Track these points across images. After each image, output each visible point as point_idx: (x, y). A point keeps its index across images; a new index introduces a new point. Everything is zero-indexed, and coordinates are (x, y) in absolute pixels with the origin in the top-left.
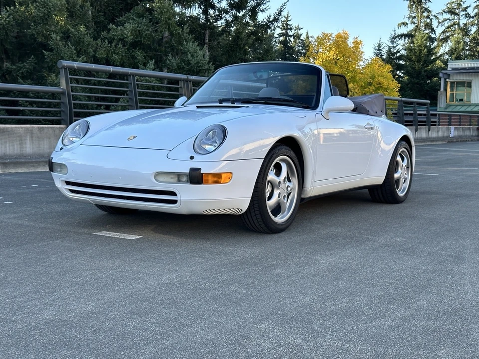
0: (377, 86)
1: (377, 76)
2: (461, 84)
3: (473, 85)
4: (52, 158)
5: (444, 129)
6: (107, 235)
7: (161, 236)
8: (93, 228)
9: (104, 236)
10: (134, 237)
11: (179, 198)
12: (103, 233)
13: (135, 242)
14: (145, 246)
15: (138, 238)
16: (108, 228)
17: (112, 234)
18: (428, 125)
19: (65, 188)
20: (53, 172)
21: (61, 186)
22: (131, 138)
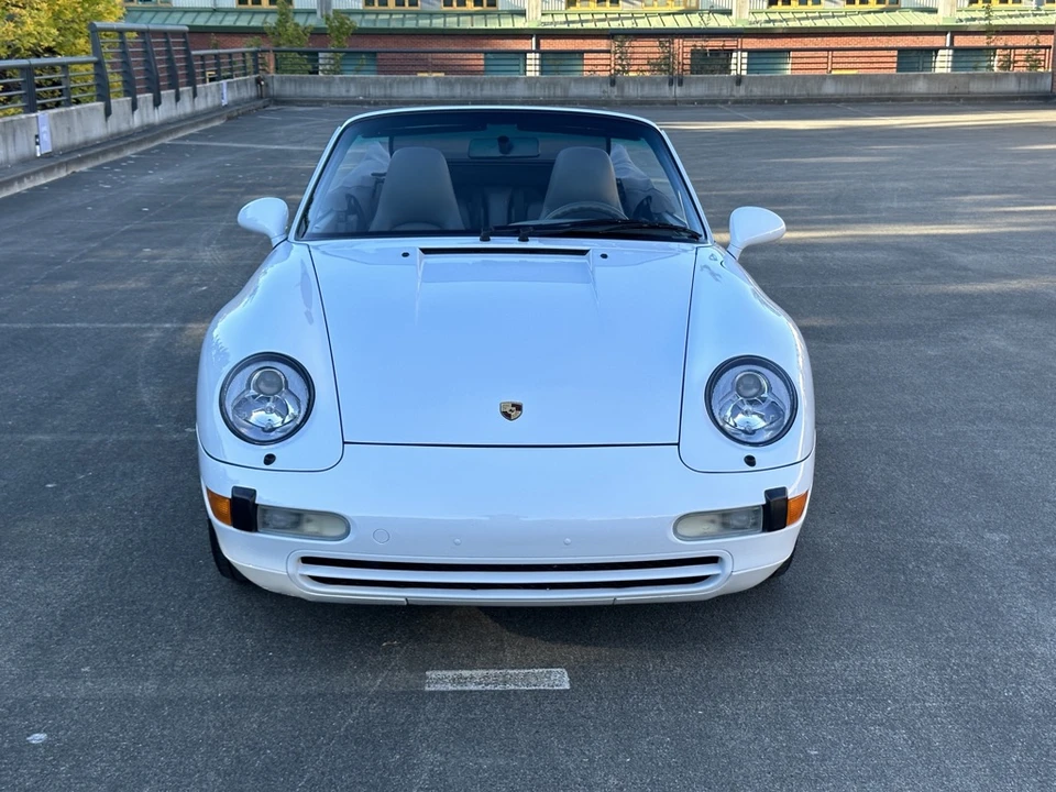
4: (253, 493)
5: (214, 89)
6: (472, 687)
7: (592, 652)
8: (363, 663)
9: (471, 691)
10: (552, 678)
11: (728, 569)
12: (441, 680)
13: (602, 698)
14: (658, 709)
15: (566, 678)
16: (399, 653)
17: (472, 677)
18: (192, 83)
19: (302, 575)
20: (256, 531)
21: (291, 570)
22: (512, 411)
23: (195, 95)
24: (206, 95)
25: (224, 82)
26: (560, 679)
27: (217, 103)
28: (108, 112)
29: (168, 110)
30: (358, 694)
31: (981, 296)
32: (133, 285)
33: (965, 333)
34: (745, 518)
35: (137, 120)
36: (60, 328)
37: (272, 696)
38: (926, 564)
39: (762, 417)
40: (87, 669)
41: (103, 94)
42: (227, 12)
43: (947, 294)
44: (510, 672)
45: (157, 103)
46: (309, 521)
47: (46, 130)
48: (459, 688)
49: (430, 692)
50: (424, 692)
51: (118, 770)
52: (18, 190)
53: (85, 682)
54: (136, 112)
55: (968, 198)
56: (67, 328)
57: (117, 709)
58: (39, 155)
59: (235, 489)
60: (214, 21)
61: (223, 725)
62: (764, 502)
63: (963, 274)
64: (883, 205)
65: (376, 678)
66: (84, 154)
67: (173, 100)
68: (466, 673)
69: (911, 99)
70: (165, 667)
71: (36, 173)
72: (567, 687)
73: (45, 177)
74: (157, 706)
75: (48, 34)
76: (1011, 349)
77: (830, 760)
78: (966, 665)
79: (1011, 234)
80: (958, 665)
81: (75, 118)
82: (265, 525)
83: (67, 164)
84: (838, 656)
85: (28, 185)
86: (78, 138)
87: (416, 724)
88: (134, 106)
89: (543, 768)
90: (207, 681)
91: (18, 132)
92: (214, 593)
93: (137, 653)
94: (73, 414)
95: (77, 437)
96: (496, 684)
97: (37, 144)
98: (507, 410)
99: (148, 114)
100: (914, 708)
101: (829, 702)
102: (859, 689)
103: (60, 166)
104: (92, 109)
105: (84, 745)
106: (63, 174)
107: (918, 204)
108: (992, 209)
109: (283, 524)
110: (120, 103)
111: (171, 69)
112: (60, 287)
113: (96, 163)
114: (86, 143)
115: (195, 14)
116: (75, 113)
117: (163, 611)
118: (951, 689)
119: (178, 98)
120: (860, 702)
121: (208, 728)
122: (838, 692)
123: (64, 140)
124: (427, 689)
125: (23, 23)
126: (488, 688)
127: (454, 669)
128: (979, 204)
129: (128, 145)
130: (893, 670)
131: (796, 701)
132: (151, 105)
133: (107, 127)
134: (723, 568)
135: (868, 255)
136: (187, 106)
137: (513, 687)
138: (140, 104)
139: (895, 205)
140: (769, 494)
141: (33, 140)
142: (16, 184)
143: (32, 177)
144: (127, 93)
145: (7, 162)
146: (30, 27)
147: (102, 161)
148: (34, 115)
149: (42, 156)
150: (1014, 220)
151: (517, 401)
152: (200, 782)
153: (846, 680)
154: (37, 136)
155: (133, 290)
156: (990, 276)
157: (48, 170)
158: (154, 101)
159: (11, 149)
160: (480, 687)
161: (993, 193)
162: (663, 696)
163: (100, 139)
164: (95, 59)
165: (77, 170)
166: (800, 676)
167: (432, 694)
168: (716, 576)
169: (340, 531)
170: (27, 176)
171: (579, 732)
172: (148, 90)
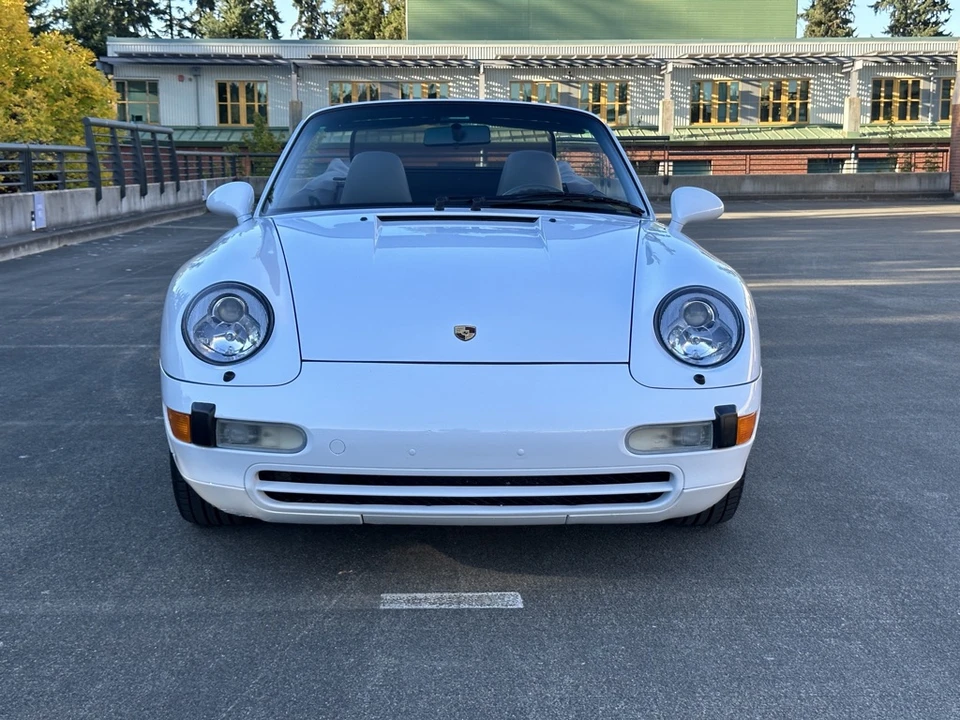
0: (80, 96)
1: (76, 75)
2: (139, 85)
3: (161, 88)
4: (212, 407)
5: (195, 185)
6: (427, 606)
7: (545, 580)
8: (319, 587)
9: (425, 610)
10: (506, 599)
11: (680, 485)
12: (394, 601)
13: (555, 615)
14: (612, 624)
15: (520, 598)
16: (354, 580)
17: (426, 599)
18: (175, 178)
19: (260, 491)
20: (215, 446)
21: (249, 485)
22: (466, 333)
23: (178, 189)
24: (188, 191)
25: (205, 180)
26: (514, 600)
27: (198, 197)
28: (99, 197)
29: (152, 200)
30: (313, 612)
31: (902, 326)
32: (114, 319)
33: (889, 351)
34: (695, 434)
35: (125, 207)
36: (42, 349)
37: (228, 613)
38: (870, 515)
39: (709, 343)
40: (47, 592)
41: (95, 181)
42: (209, 129)
43: (869, 324)
44: (464, 594)
45: (143, 193)
46: (267, 435)
47: (40, 208)
48: (414, 607)
49: (385, 610)
50: (381, 610)
51: (72, 670)
52: (13, 257)
53: (44, 602)
54: (125, 199)
55: (880, 263)
56: (50, 349)
57: (74, 623)
58: (34, 229)
59: (195, 405)
60: (198, 138)
61: (179, 635)
62: (714, 418)
63: (884, 310)
64: (803, 267)
65: (330, 600)
66: (75, 230)
67: (158, 191)
68: (420, 595)
69: (823, 197)
70: (124, 591)
71: (30, 243)
72: (521, 606)
73: (39, 247)
74: (114, 621)
75: (47, 130)
76: (934, 362)
77: (787, 664)
78: (917, 591)
79: (925, 286)
80: (909, 591)
81: (69, 199)
82: (224, 441)
83: (60, 238)
84: (789, 584)
85: (23, 253)
86: (71, 217)
87: (370, 635)
88: (123, 194)
89: (498, 670)
90: (164, 602)
91: (16, 207)
92: (175, 535)
93: (97, 580)
94: (49, 407)
95: (51, 423)
96: (451, 603)
97: (33, 219)
98: (461, 332)
99: (134, 202)
100: (868, 624)
101: (783, 619)
102: (811, 609)
103: (53, 239)
104: (84, 193)
105: (38, 651)
106: (56, 246)
107: (835, 267)
108: (904, 270)
109: (240, 439)
110: (110, 191)
111: (157, 164)
112: (45, 320)
113: (87, 239)
114: (78, 222)
115: (180, 132)
116: (68, 195)
117: (124, 549)
118: (904, 610)
119: (162, 191)
120: (814, 620)
121: (164, 637)
122: (791, 611)
123: (57, 219)
124: (382, 607)
125: (25, 121)
126: (443, 607)
127: (408, 592)
128: (891, 266)
129: (115, 226)
130: (845, 595)
131: (749, 618)
132: (138, 194)
133: (97, 209)
134: (674, 486)
135: (793, 298)
136: (170, 198)
137: (467, 606)
138: (128, 192)
139: (815, 267)
140: (719, 410)
141: (29, 216)
142: (12, 251)
143: (26, 247)
144: (117, 182)
145: (5, 233)
146: (30, 124)
147: (91, 238)
148: (30, 193)
149: (38, 231)
150: (926, 276)
151: (470, 325)
152: (153, 680)
153: (799, 602)
154: (33, 213)
155: (111, 322)
156: (909, 312)
157: (41, 242)
158: (141, 190)
159: (8, 221)
160: (434, 607)
161: (904, 260)
162: (616, 613)
163: (91, 220)
164: (88, 149)
165: (69, 244)
166: (752, 599)
167: (387, 612)
168: (668, 493)
169: (298, 444)
170: (23, 245)
171: (533, 641)
172: (136, 181)
